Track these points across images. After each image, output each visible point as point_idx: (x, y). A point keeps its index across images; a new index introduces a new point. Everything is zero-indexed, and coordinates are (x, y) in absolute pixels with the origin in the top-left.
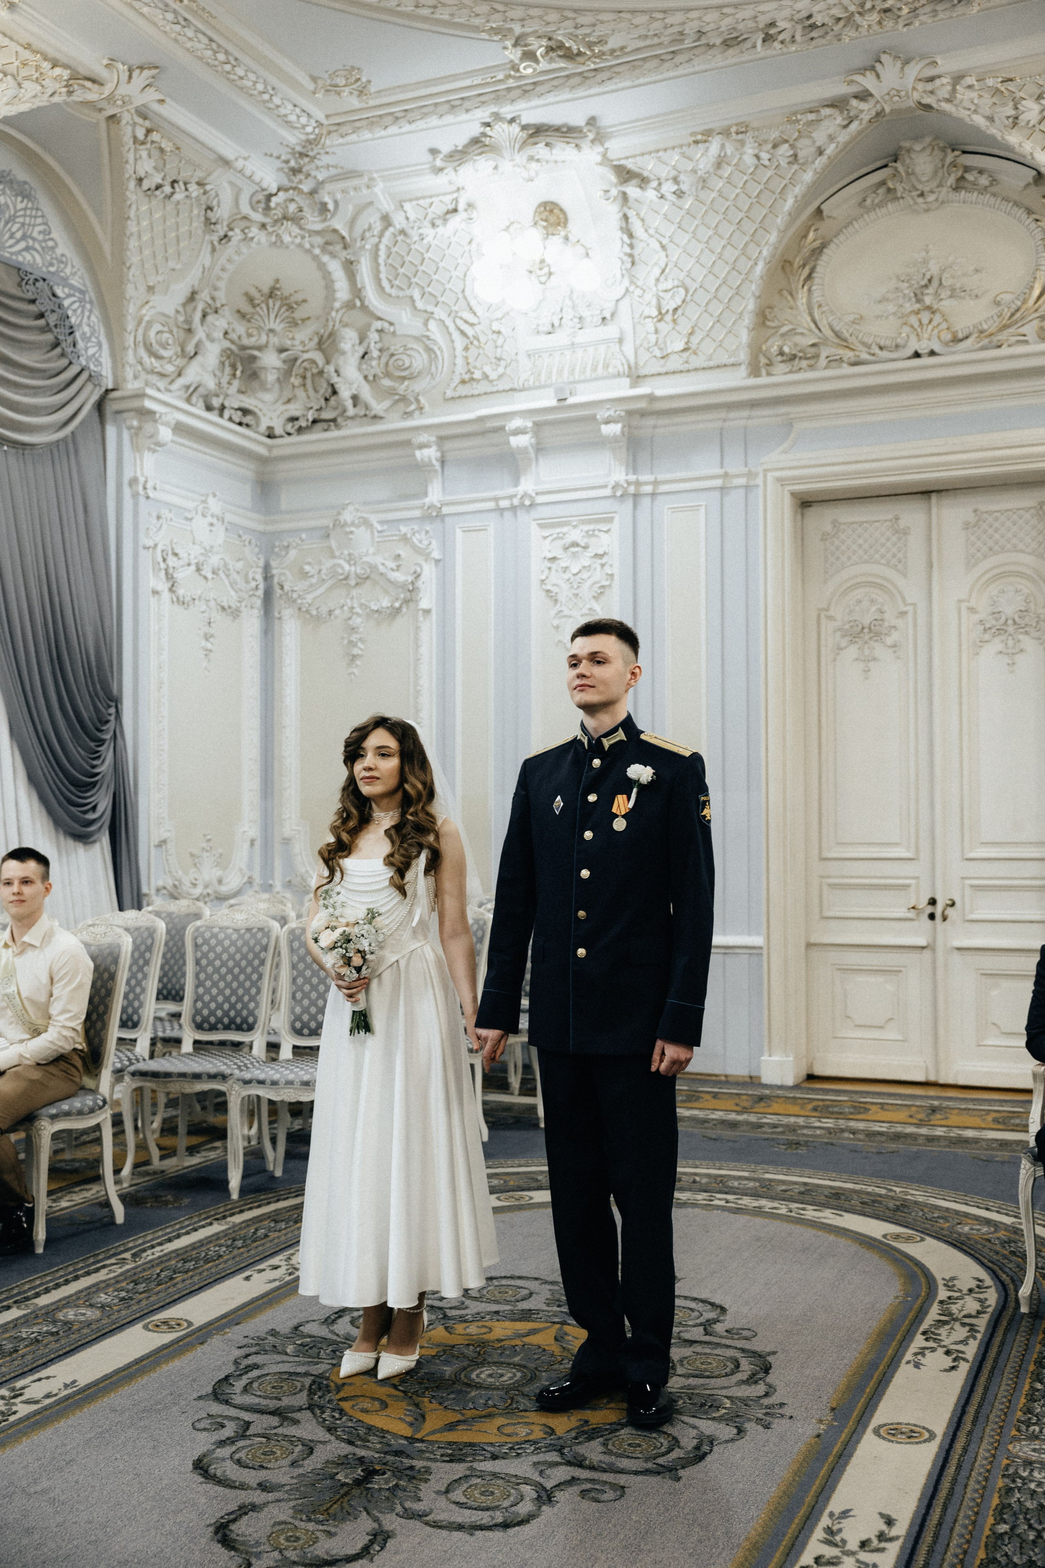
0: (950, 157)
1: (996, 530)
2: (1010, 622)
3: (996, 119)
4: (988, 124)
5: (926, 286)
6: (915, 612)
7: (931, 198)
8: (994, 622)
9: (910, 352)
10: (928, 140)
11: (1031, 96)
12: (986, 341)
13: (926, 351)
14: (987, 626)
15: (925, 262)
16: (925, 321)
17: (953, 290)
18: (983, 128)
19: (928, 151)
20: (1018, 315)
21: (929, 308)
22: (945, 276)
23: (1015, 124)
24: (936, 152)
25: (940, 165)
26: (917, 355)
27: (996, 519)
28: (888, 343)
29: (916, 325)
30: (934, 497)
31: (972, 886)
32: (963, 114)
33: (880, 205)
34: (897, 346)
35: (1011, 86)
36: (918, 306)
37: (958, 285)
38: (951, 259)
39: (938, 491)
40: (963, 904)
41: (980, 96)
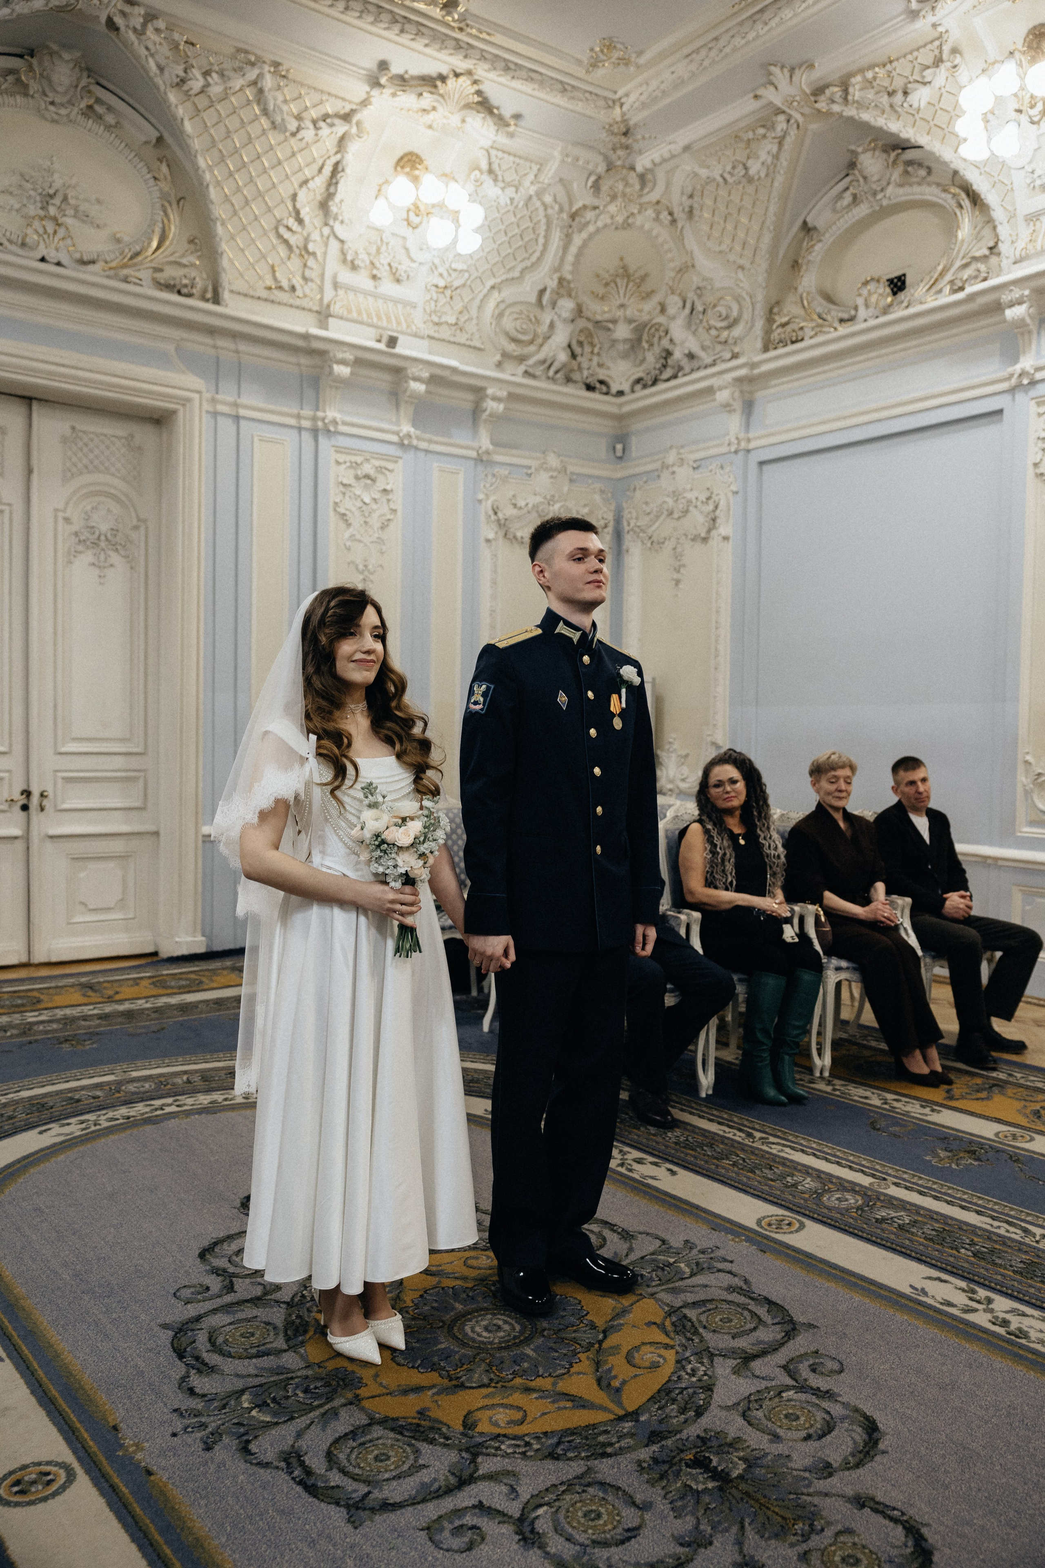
0: (84, 82)
1: (91, 451)
2: (103, 538)
3: (166, 73)
4: (158, 72)
5: (51, 196)
6: (11, 513)
7: (63, 111)
8: (88, 535)
9: (40, 257)
10: (78, 54)
11: (200, 68)
12: (112, 273)
13: (55, 261)
14: (82, 538)
15: (50, 171)
16: (50, 230)
17: (76, 210)
18: (152, 74)
19: (72, 65)
20: (140, 258)
21: (55, 219)
22: (71, 194)
23: (177, 84)
24: (77, 69)
25: (74, 84)
26: (43, 260)
27: (92, 440)
28: (14, 238)
29: (41, 231)
30: (35, 406)
31: (63, 778)
32: (143, 52)
33: (12, 94)
34: (23, 245)
35: (190, 51)
36: (42, 213)
37: (82, 208)
38: (75, 180)
39: (39, 400)
40: (55, 795)
41: (160, 44)
